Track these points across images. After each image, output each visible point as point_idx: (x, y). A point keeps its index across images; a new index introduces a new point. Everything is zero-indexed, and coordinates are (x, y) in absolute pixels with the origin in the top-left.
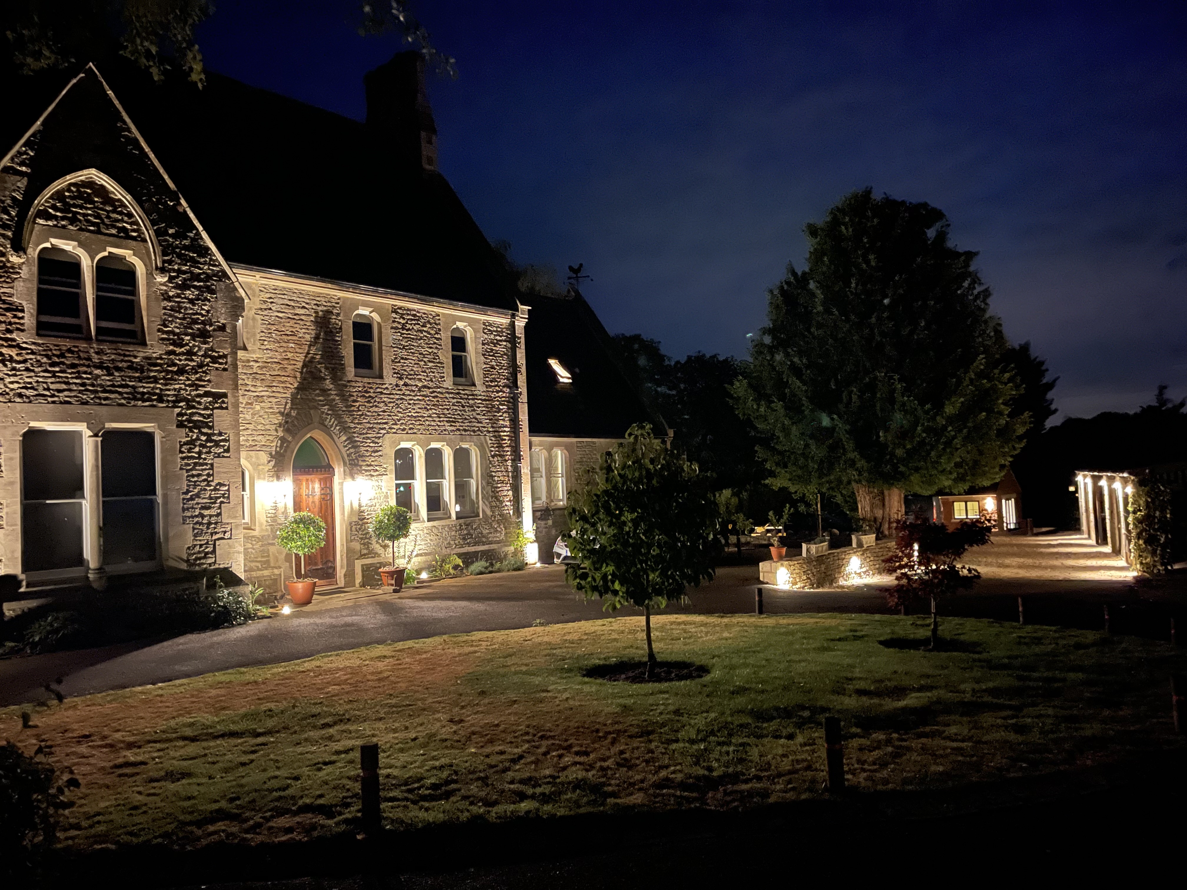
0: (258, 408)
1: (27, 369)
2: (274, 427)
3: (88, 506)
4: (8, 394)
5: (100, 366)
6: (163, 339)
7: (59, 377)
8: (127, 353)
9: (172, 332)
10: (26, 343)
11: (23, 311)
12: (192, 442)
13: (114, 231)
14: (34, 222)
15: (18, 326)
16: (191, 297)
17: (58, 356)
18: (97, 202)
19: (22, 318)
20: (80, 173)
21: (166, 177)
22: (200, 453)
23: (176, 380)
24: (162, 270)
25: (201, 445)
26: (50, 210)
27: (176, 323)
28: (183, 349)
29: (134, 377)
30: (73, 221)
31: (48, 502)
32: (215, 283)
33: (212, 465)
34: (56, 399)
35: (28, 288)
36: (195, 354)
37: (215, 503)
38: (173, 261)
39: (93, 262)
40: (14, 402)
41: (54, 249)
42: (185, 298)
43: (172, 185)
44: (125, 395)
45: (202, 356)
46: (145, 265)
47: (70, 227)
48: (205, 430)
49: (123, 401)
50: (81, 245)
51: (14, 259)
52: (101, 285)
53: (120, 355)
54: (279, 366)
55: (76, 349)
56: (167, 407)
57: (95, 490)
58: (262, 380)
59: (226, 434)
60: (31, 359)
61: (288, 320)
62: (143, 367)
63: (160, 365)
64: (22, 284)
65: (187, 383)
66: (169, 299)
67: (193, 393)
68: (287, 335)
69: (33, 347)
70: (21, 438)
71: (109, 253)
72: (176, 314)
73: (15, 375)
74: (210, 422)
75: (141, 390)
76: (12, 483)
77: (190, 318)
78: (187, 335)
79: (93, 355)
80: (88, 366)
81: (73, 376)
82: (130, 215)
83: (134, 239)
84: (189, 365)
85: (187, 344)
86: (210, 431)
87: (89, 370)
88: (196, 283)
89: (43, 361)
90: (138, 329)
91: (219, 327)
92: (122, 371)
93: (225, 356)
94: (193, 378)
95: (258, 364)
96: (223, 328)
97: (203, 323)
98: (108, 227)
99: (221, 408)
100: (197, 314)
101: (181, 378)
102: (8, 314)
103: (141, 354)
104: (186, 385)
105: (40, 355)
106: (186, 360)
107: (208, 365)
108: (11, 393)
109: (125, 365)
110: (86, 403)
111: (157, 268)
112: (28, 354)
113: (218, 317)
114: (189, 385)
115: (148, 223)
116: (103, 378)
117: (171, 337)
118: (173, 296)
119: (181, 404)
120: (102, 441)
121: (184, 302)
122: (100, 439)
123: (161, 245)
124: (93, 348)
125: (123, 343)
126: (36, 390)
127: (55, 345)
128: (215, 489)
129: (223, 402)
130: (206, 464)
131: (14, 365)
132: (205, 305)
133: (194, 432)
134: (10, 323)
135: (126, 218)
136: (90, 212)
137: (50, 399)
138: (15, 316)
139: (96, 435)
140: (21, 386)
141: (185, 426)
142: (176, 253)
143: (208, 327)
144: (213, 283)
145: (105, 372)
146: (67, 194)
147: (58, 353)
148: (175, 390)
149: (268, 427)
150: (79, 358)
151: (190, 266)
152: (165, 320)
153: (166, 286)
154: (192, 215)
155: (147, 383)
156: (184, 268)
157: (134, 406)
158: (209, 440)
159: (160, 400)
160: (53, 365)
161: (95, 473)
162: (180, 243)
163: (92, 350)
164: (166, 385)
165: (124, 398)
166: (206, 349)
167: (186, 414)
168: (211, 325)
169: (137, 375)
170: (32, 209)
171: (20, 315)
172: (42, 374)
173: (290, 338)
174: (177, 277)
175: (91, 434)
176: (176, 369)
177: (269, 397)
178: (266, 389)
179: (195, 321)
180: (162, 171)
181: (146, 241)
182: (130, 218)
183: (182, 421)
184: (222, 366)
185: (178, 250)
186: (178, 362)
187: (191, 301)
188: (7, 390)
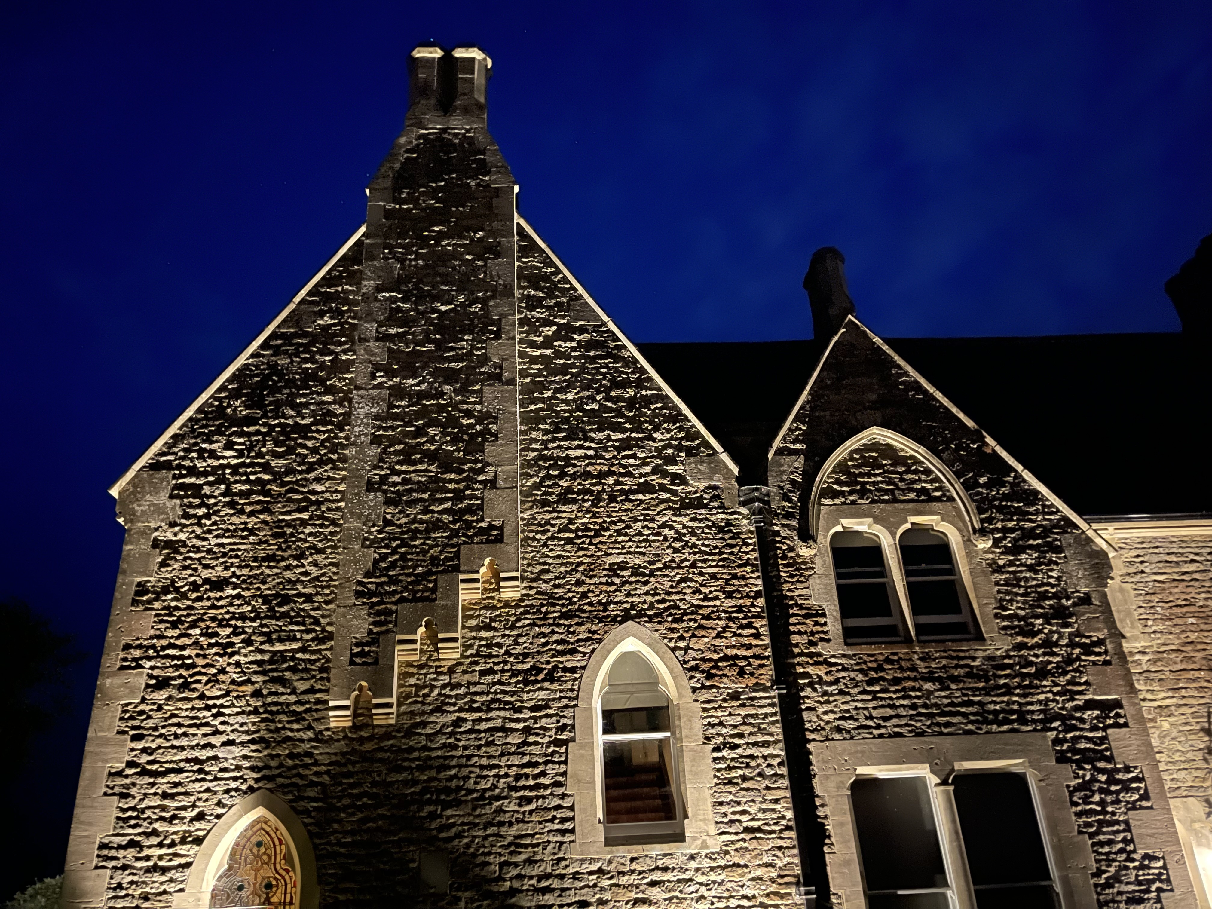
0: (1166, 725)
1: (841, 692)
2: (1200, 755)
3: (955, 898)
4: (823, 729)
5: (929, 677)
6: (1005, 628)
7: (882, 699)
8: (962, 654)
9: (1015, 616)
10: (833, 656)
11: (824, 615)
12: (1085, 786)
13: (912, 496)
14: (820, 504)
15: (822, 635)
16: (1029, 562)
17: (875, 670)
18: (886, 465)
19: (825, 624)
20: (860, 435)
21: (961, 415)
22: (1102, 803)
23: (1037, 687)
24: (982, 532)
25: (1101, 791)
26: (835, 487)
27: (1018, 602)
28: (1036, 640)
29: (978, 689)
30: (863, 493)
31: (900, 892)
32: (1058, 537)
33: (1126, 822)
34: (883, 731)
35: (826, 585)
36: (1056, 644)
37: (1148, 891)
38: (994, 518)
39: (894, 538)
40: (833, 739)
41: (848, 533)
42: (1021, 565)
43: (970, 423)
44: (972, 718)
45: (1067, 646)
46: (960, 530)
47: (860, 501)
48: (1102, 765)
49: (970, 727)
50: (877, 520)
51: (805, 552)
52: (910, 568)
53: (952, 658)
54: (1181, 656)
55: (896, 658)
56: (1035, 730)
57: (961, 872)
58: (1160, 680)
59: (1136, 768)
60: (844, 678)
61: (1176, 583)
62: (986, 671)
63: (1010, 666)
64: (818, 581)
65: (1056, 689)
66: (1000, 570)
67: (1069, 705)
68: (1181, 606)
69: (843, 661)
70: (849, 793)
71: (912, 524)
72: (1015, 590)
73: (828, 702)
74: (1107, 749)
75: (992, 707)
76: (847, 863)
77: (1036, 592)
78: (1037, 617)
79: (918, 662)
80: (915, 679)
81: (899, 695)
82: (928, 472)
83: (938, 499)
84: (1051, 662)
85: (1040, 631)
86: (1109, 766)
87: (917, 685)
88: (1031, 542)
89: (858, 679)
90: (969, 620)
91: (1079, 598)
92: (960, 681)
93: (1100, 642)
94: (1062, 680)
95: (1147, 658)
96: (1086, 600)
97: (1055, 596)
98: (903, 491)
99: (1116, 725)
100: (1043, 584)
101: (1045, 683)
102: (808, 622)
103: (980, 654)
104: (1055, 694)
105: (853, 671)
106: (1045, 654)
107: (1078, 659)
108: (828, 728)
109: (962, 671)
110: (922, 734)
111: (975, 531)
112: (838, 671)
113: (1076, 585)
114: (1058, 693)
115: (951, 476)
116: (937, 694)
117: (1016, 623)
118: (1004, 565)
119: (1056, 724)
120: (955, 791)
121: (1021, 572)
122: (951, 788)
123: (974, 501)
124: (915, 653)
125: (953, 641)
126: (856, 720)
127: (869, 655)
128: (1142, 867)
129: (1118, 715)
130: (1118, 822)
131: (825, 688)
132: (1052, 570)
133: (1084, 769)
134: (812, 634)
135: (923, 477)
136: (880, 479)
137: (876, 732)
138: (816, 624)
139: (944, 782)
140: (837, 716)
141: (1070, 761)
142: (995, 507)
143: (1064, 601)
144: (1055, 537)
145: (938, 686)
146: (850, 463)
147: (874, 665)
148: (1040, 702)
149: (1190, 756)
150: (901, 669)
151: (1018, 520)
152: (1001, 600)
153: (993, 552)
154: (1004, 454)
155: (998, 695)
156: (1010, 525)
157: (987, 733)
158: (1111, 781)
159: (1023, 721)
160: (870, 682)
161: (955, 844)
162: (998, 493)
163: (916, 656)
164: (1025, 696)
165: (972, 722)
166: (1070, 634)
167: (1065, 740)
168: (1068, 598)
169: (981, 685)
170: (814, 489)
171: (822, 620)
172: (860, 697)
173: (1185, 610)
174: (1005, 538)
175: (939, 781)
176: (1033, 670)
177: (1180, 706)
178: (1170, 694)
179: (1044, 596)
180: (954, 410)
181: (954, 500)
182: (928, 476)
183: (1062, 752)
184: (1102, 658)
185: (996, 503)
186: (1034, 659)
187: (1031, 568)
188: (822, 724)
